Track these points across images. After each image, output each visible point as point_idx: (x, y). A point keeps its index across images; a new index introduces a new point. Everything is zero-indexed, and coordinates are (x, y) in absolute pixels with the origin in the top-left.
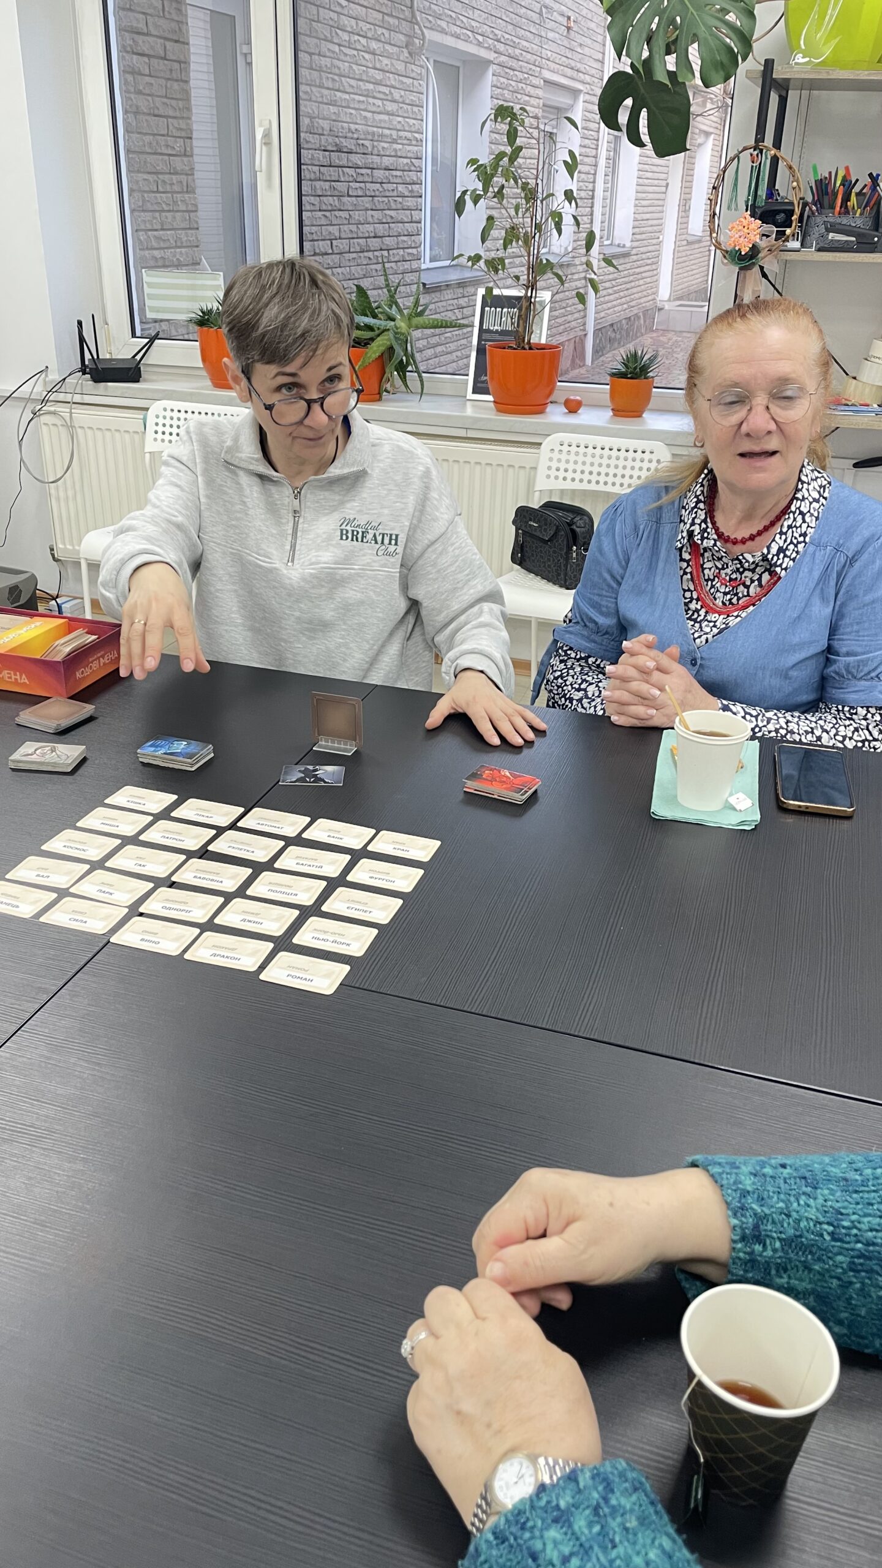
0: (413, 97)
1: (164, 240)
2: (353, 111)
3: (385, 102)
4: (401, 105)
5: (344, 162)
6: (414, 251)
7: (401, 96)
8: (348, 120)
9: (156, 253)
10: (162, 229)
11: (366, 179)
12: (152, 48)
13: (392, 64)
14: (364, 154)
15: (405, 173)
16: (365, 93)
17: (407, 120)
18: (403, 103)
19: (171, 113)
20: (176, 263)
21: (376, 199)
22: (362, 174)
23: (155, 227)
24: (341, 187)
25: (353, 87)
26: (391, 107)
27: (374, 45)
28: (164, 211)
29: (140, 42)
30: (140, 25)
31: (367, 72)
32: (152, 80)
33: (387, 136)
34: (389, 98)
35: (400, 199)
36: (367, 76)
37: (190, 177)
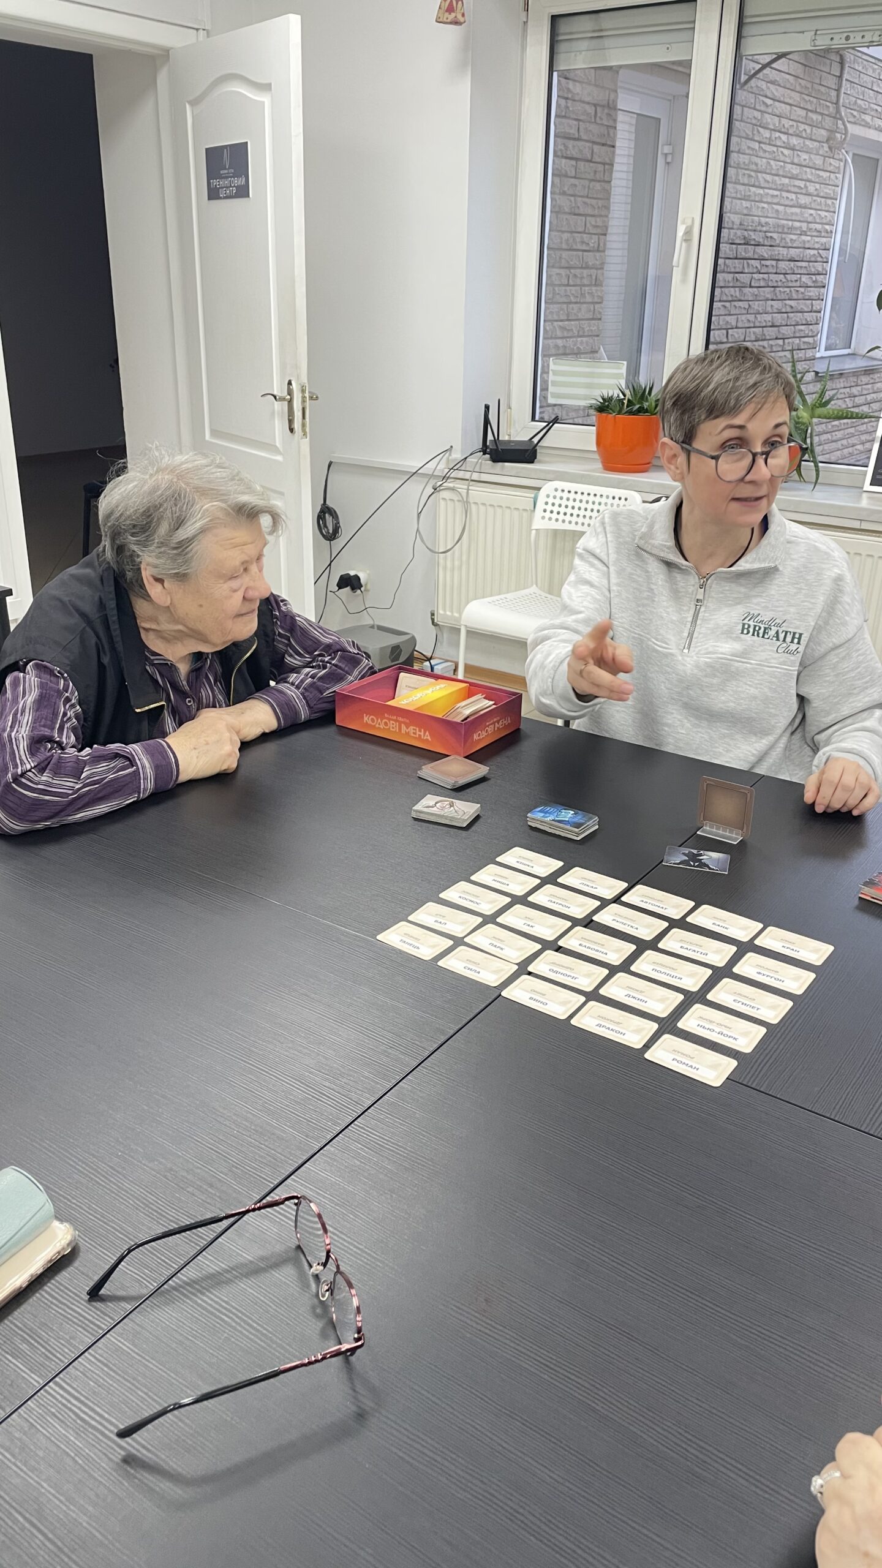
0: (828, 190)
1: (568, 330)
2: (765, 206)
3: (799, 196)
4: (815, 198)
5: (750, 255)
6: (810, 340)
7: (816, 190)
8: (760, 214)
9: (560, 342)
10: (568, 320)
11: (771, 270)
12: (581, 151)
13: (810, 158)
14: (771, 246)
15: (811, 264)
16: (780, 187)
17: (819, 212)
18: (818, 196)
19: (590, 211)
20: (576, 351)
21: (778, 289)
22: (767, 266)
23: (562, 318)
24: (745, 278)
25: (768, 182)
26: (804, 200)
27: (794, 141)
28: (570, 303)
29: (570, 146)
30: (572, 131)
31: (784, 167)
32: (576, 181)
33: (796, 229)
34: (804, 191)
35: (802, 290)
36: (784, 171)
37: (599, 271)
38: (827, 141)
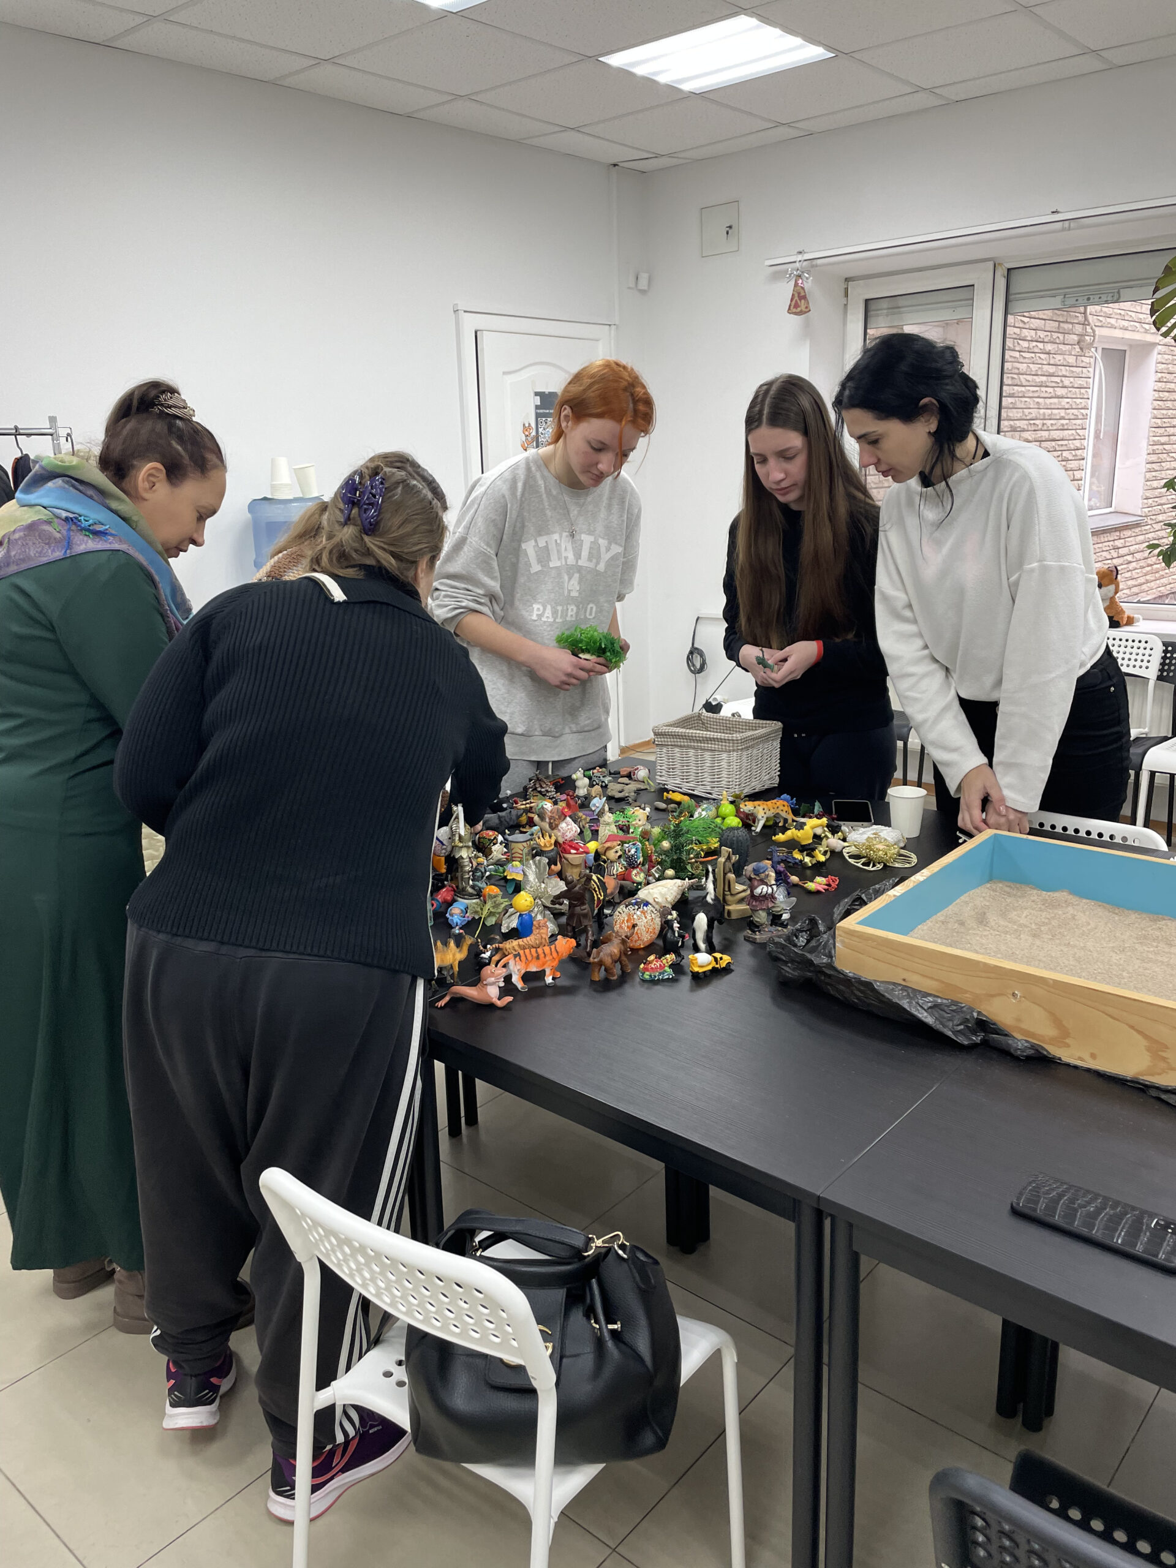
0: (1082, 382)
3: (1055, 389)
13: (1064, 359)
15: (1070, 442)
16: (1039, 384)
17: (1074, 400)
18: (1073, 387)
25: (1029, 381)
26: (1060, 392)
27: (1049, 347)
31: (1042, 368)
33: (1055, 415)
34: (1060, 385)
36: (1042, 371)
38: (1078, 343)
